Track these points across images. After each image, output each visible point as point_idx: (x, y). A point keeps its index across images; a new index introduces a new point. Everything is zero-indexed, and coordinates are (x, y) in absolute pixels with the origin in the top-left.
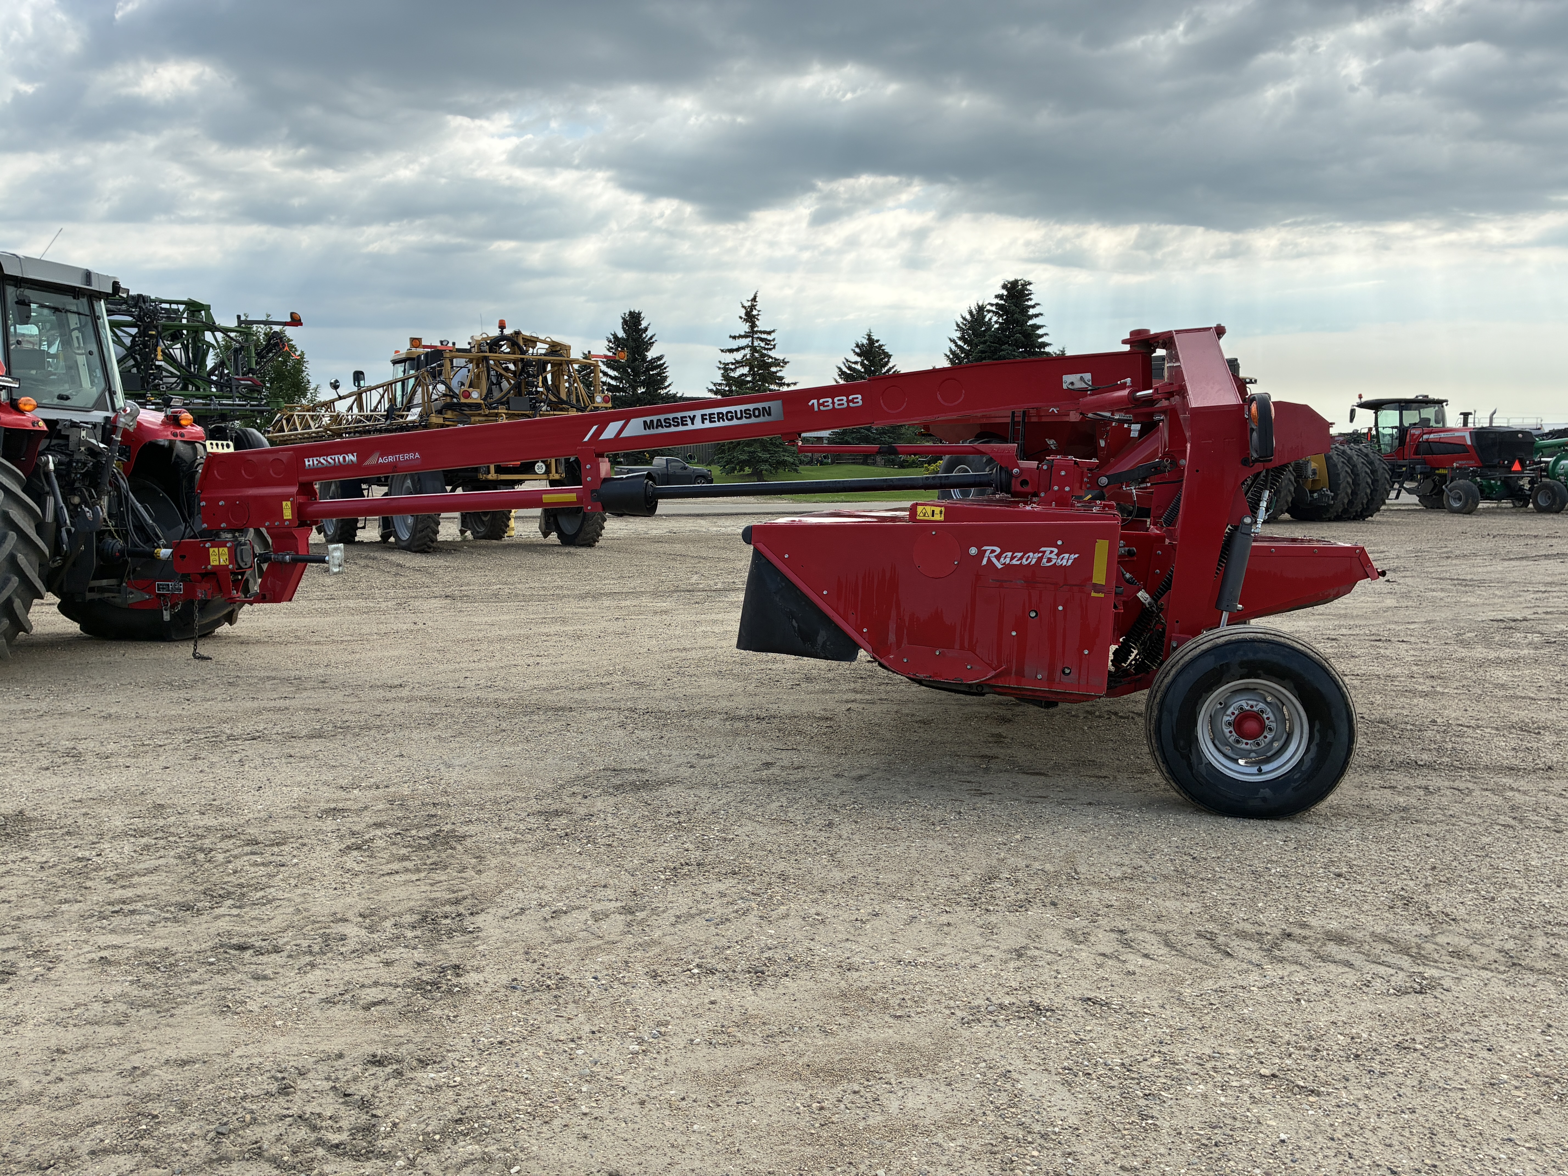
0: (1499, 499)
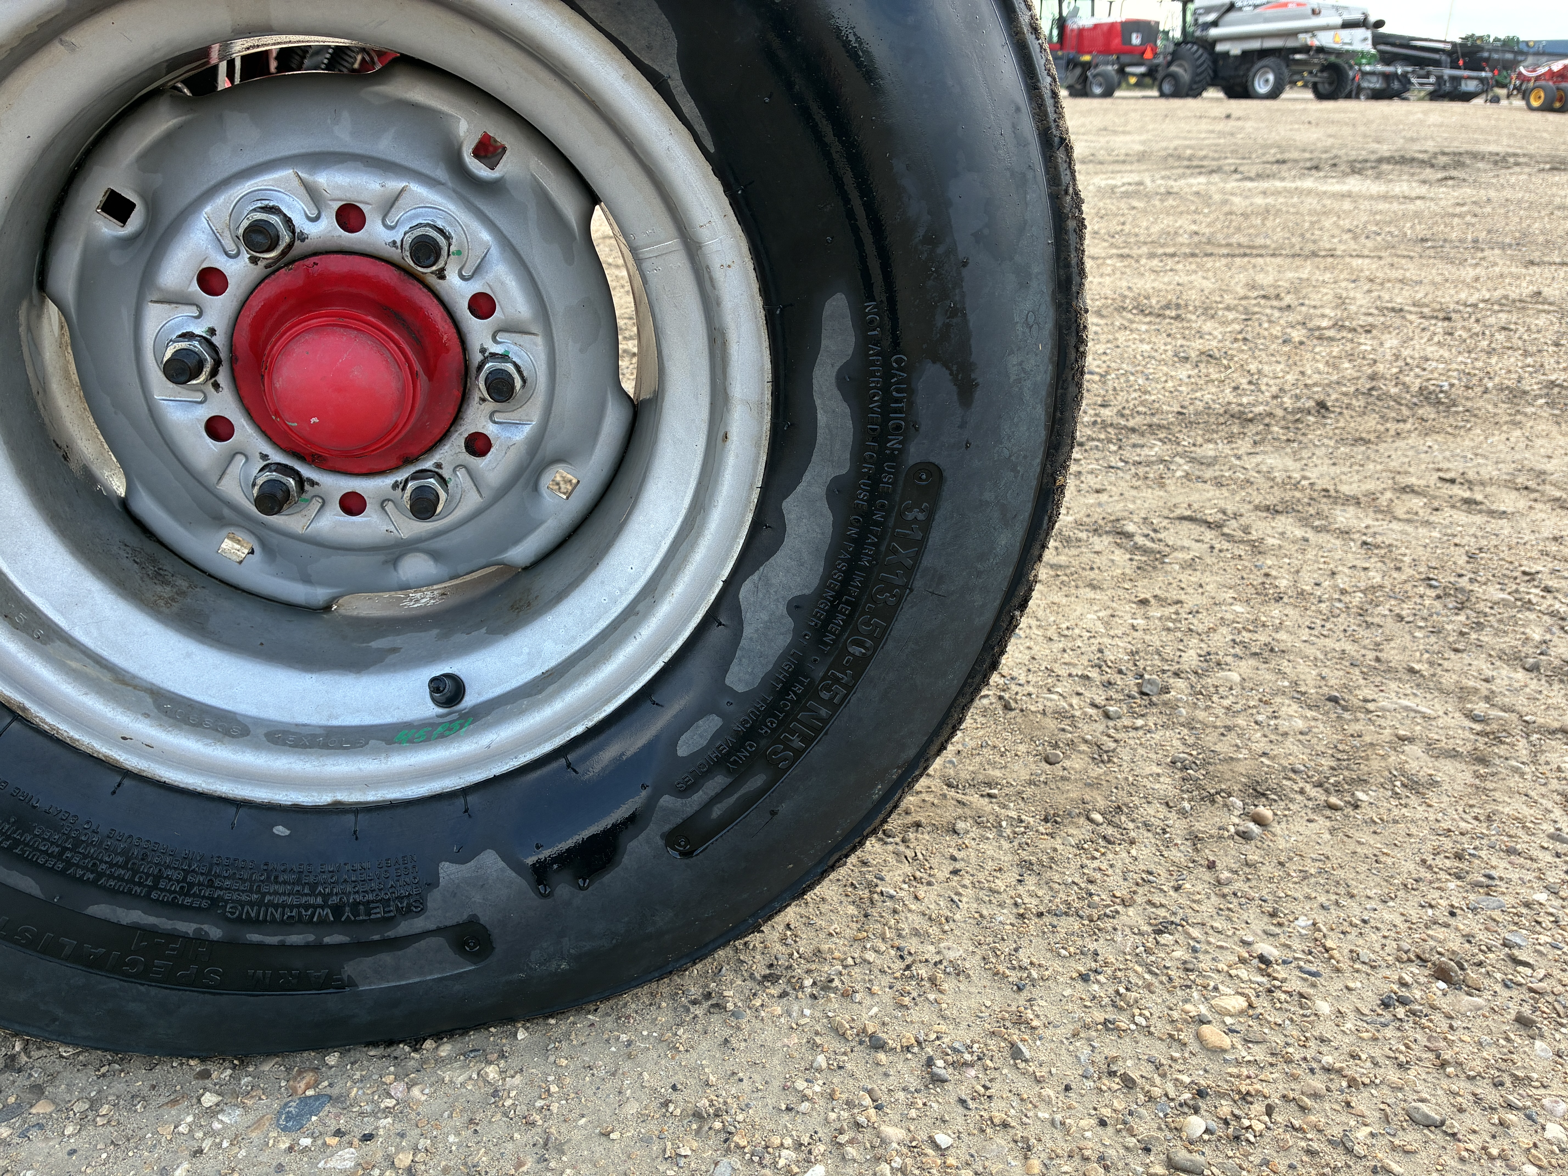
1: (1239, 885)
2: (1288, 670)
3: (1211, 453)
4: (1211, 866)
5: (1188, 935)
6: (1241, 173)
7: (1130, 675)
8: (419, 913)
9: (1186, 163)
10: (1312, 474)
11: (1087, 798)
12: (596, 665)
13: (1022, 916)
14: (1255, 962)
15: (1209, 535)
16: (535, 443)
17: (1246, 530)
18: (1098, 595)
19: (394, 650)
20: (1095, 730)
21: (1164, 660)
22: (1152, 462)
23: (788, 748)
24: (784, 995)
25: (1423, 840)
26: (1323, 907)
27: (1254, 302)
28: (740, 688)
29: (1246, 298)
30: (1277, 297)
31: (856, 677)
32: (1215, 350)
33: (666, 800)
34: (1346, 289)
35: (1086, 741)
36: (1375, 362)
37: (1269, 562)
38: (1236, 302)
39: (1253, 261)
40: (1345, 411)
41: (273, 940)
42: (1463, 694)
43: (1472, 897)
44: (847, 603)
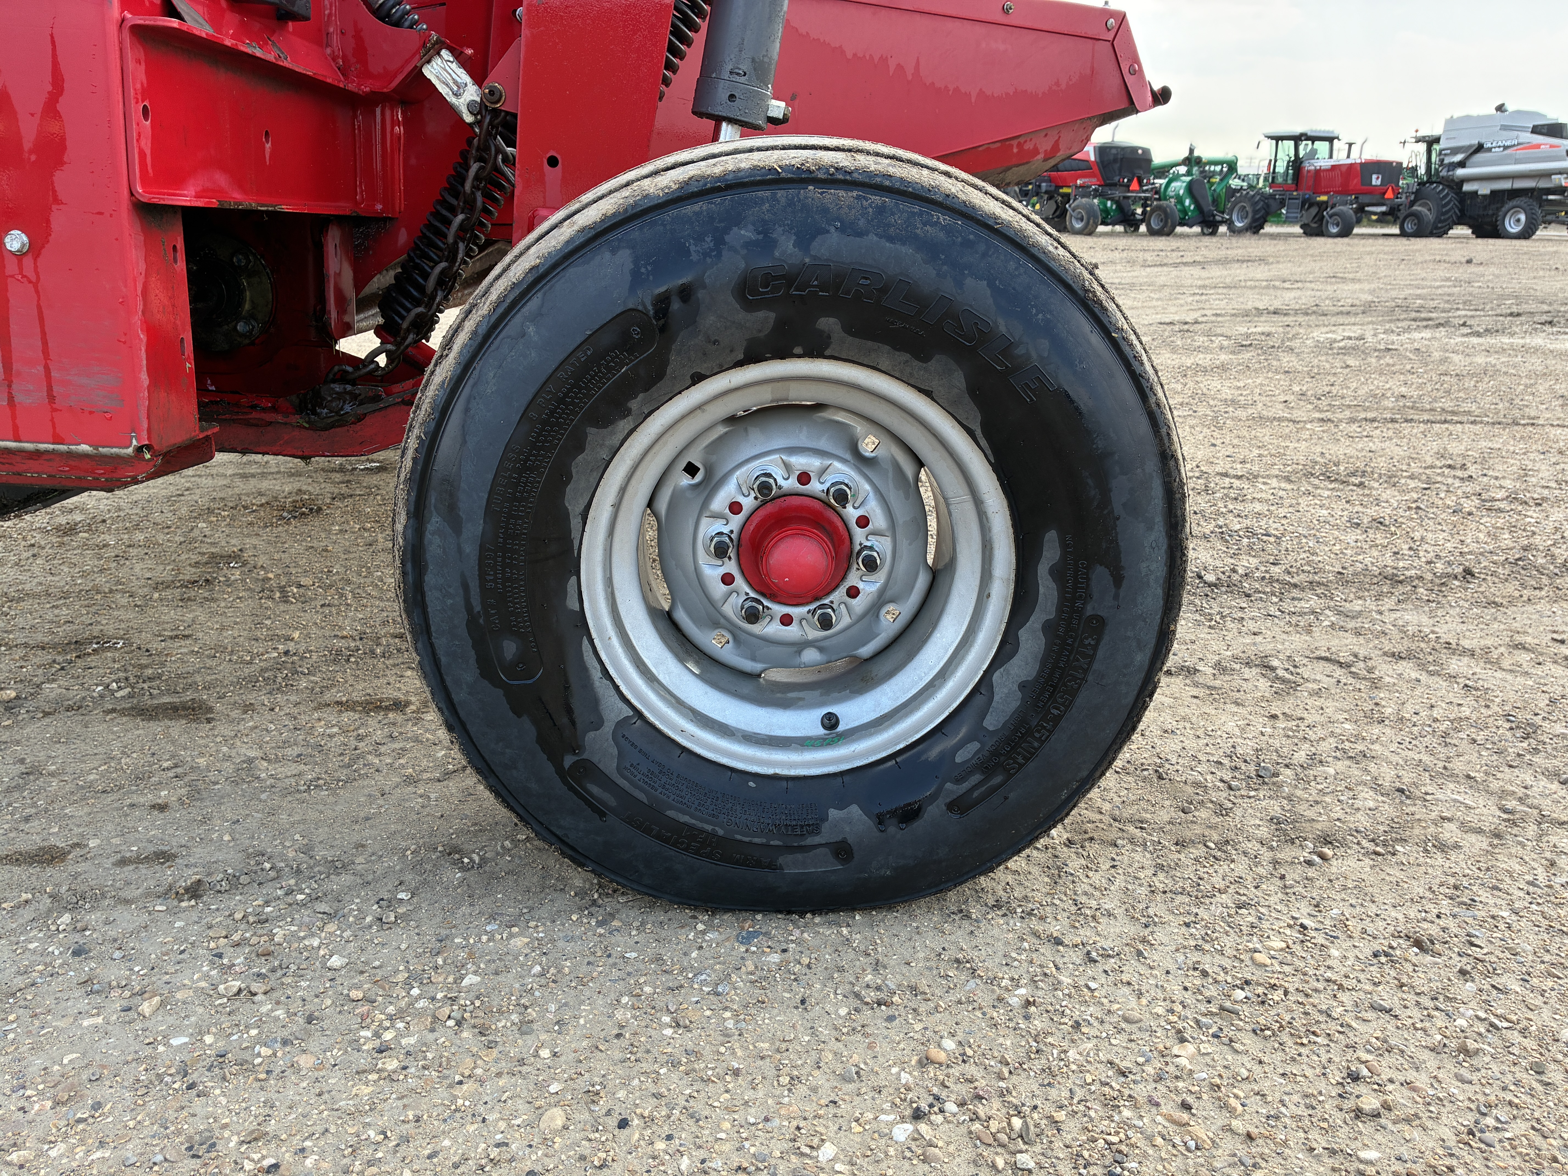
0: (1114, 224)
1: (1299, 889)
2: (1372, 770)
3: (1358, 608)
4: (1283, 877)
5: (1258, 911)
6: (1470, 326)
7: (1252, 764)
8: (818, 834)
9: (1414, 315)
10: (1441, 630)
11: (1206, 833)
12: (912, 712)
13: (1153, 892)
14: (1298, 928)
15: (1339, 672)
16: (882, 592)
17: (1370, 670)
18: (1240, 710)
19: (800, 699)
20: (1222, 796)
21: (1279, 756)
22: (1305, 613)
23: (1015, 762)
24: (1005, 915)
25: (1435, 877)
26: (1351, 905)
27: (1439, 471)
28: (991, 728)
29: (1432, 467)
30: (1463, 467)
31: (1055, 726)
32: (1387, 518)
33: (948, 785)
34: (1534, 461)
35: (1212, 802)
36: (1534, 533)
37: (1382, 695)
38: (1421, 471)
39: (1451, 427)
40: (1489, 578)
41: (747, 839)
42: (1504, 794)
43: (1456, 910)
44: (1051, 686)
